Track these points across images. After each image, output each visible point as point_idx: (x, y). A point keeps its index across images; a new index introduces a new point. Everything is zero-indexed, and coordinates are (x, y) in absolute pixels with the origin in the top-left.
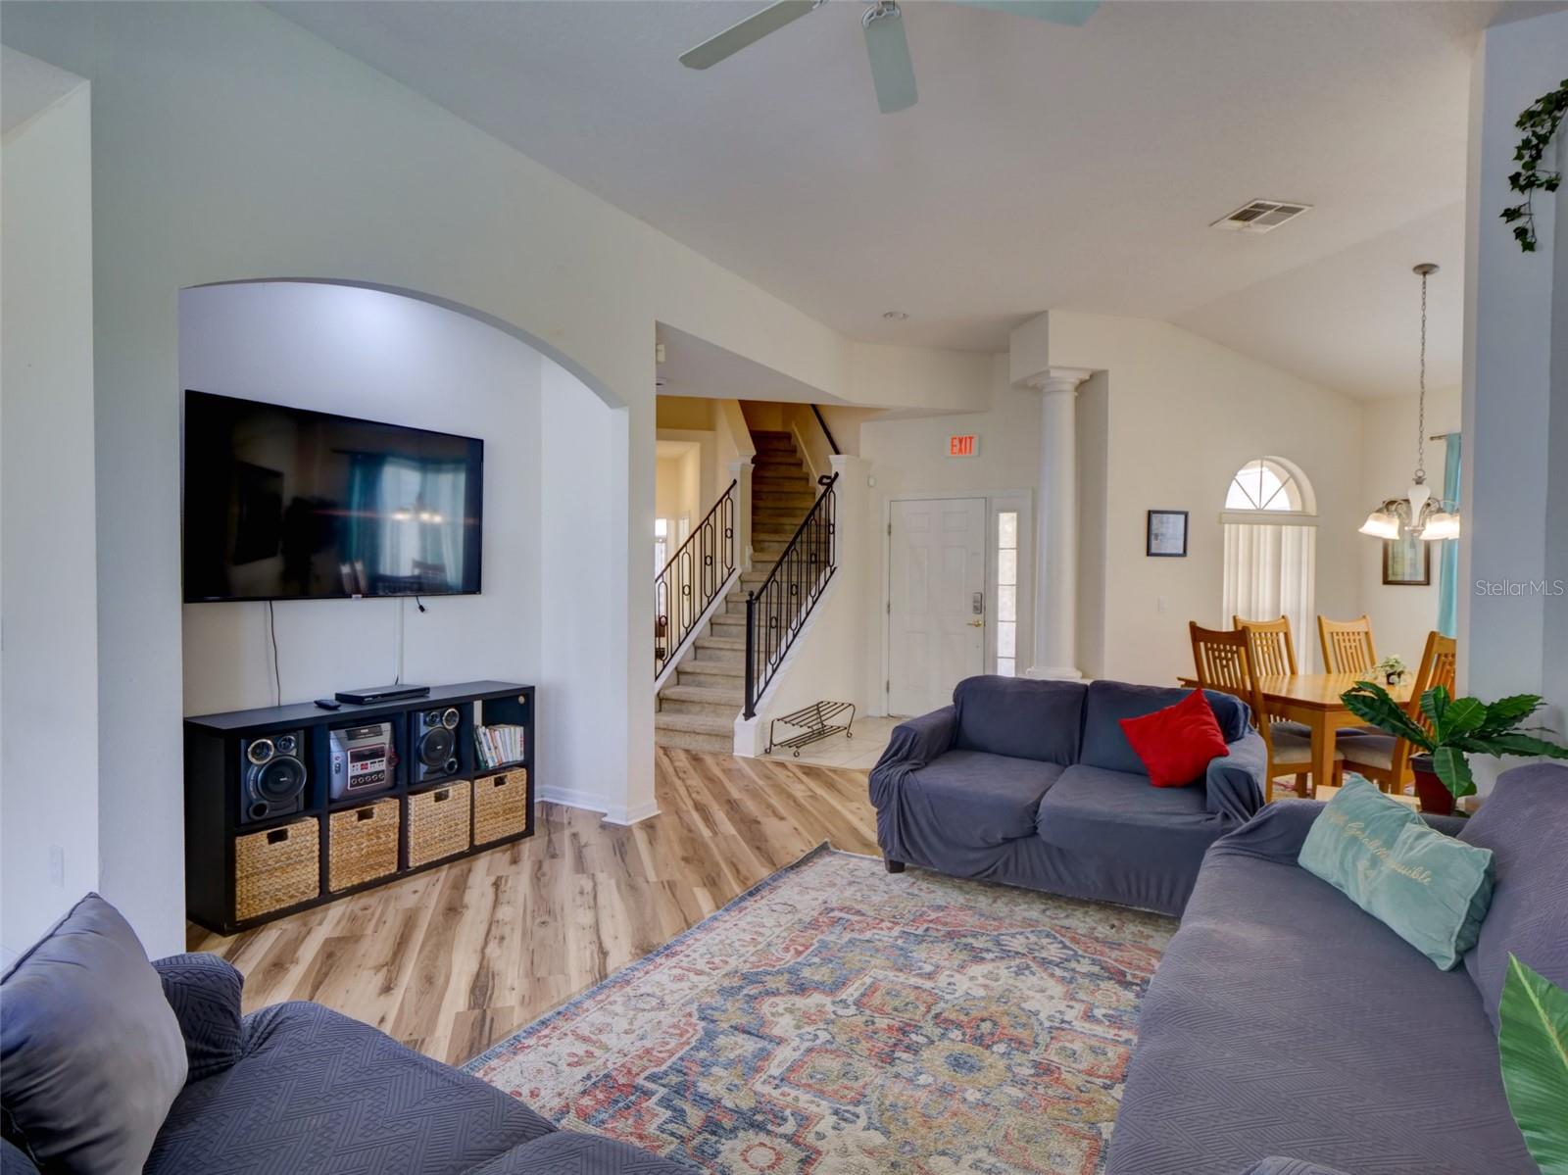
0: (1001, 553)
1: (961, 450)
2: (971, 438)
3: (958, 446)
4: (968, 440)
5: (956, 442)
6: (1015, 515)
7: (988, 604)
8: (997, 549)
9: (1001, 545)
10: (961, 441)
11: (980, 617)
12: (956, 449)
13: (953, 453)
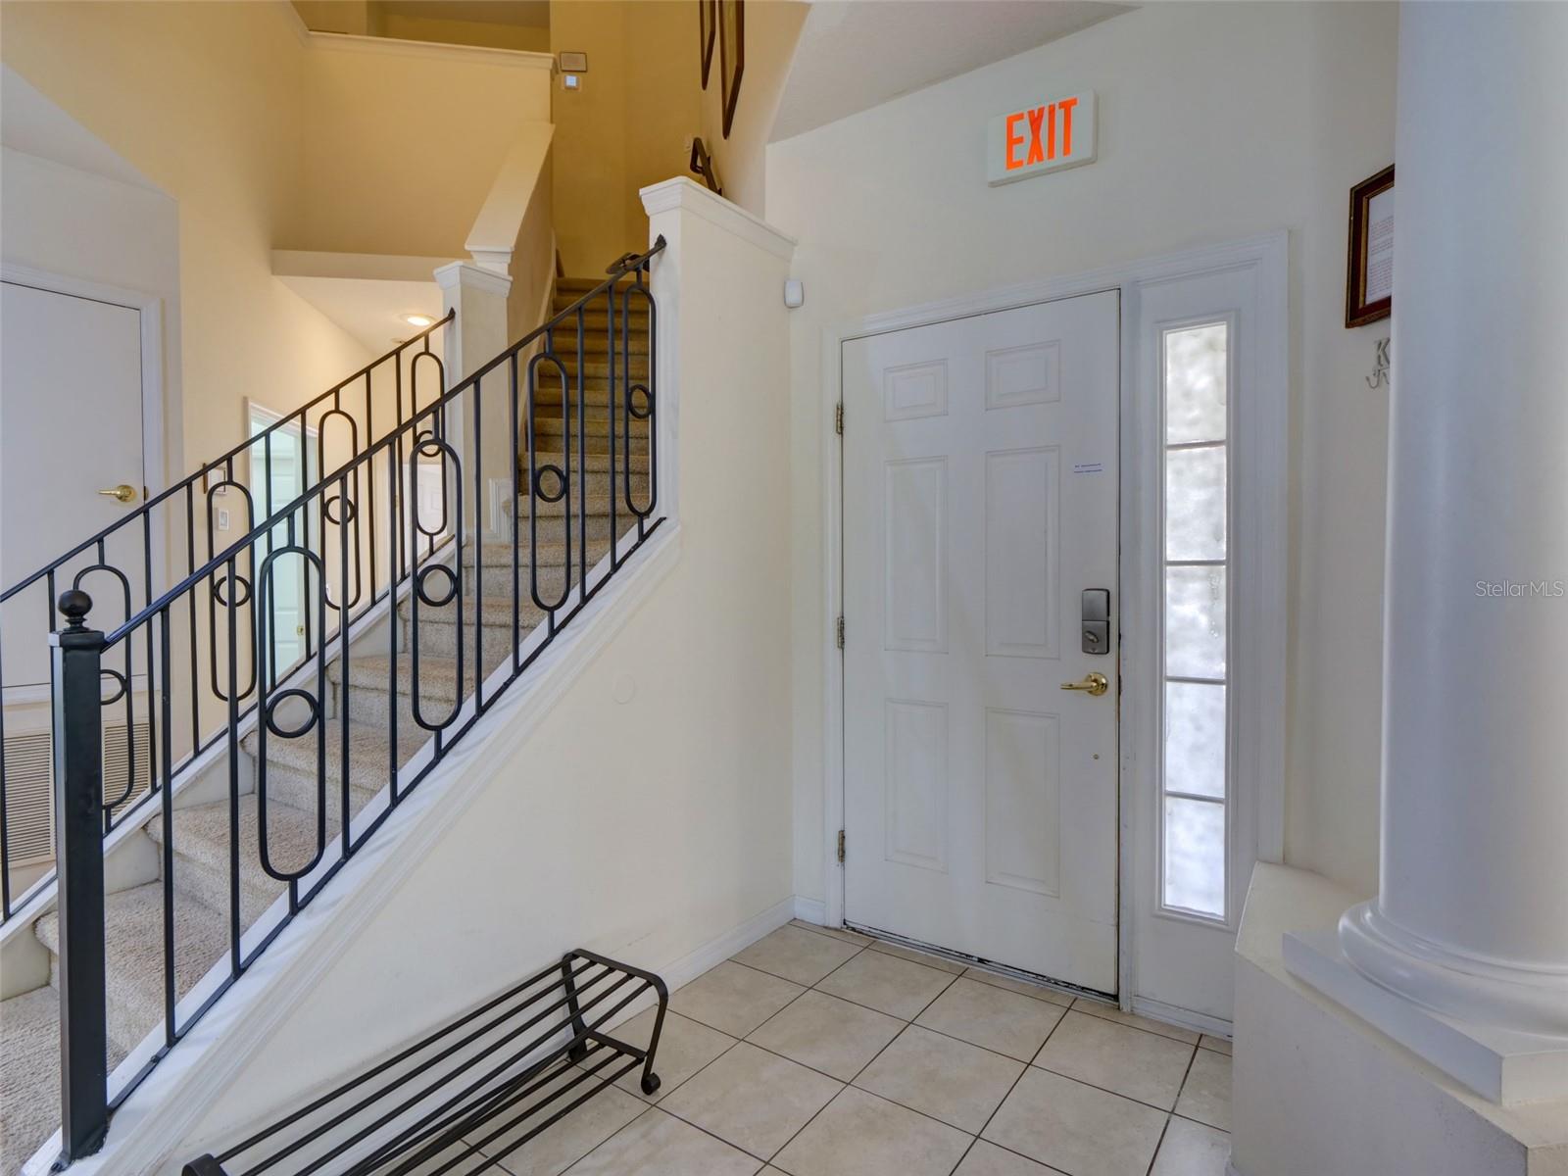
0: (1174, 462)
1: (1036, 152)
2: (1067, 106)
3: (1028, 137)
4: (1060, 114)
5: (1023, 129)
6: (1219, 332)
7: (1130, 622)
8: (1159, 447)
9: (1174, 433)
10: (1035, 121)
11: (1103, 666)
12: (1022, 151)
13: (1011, 164)
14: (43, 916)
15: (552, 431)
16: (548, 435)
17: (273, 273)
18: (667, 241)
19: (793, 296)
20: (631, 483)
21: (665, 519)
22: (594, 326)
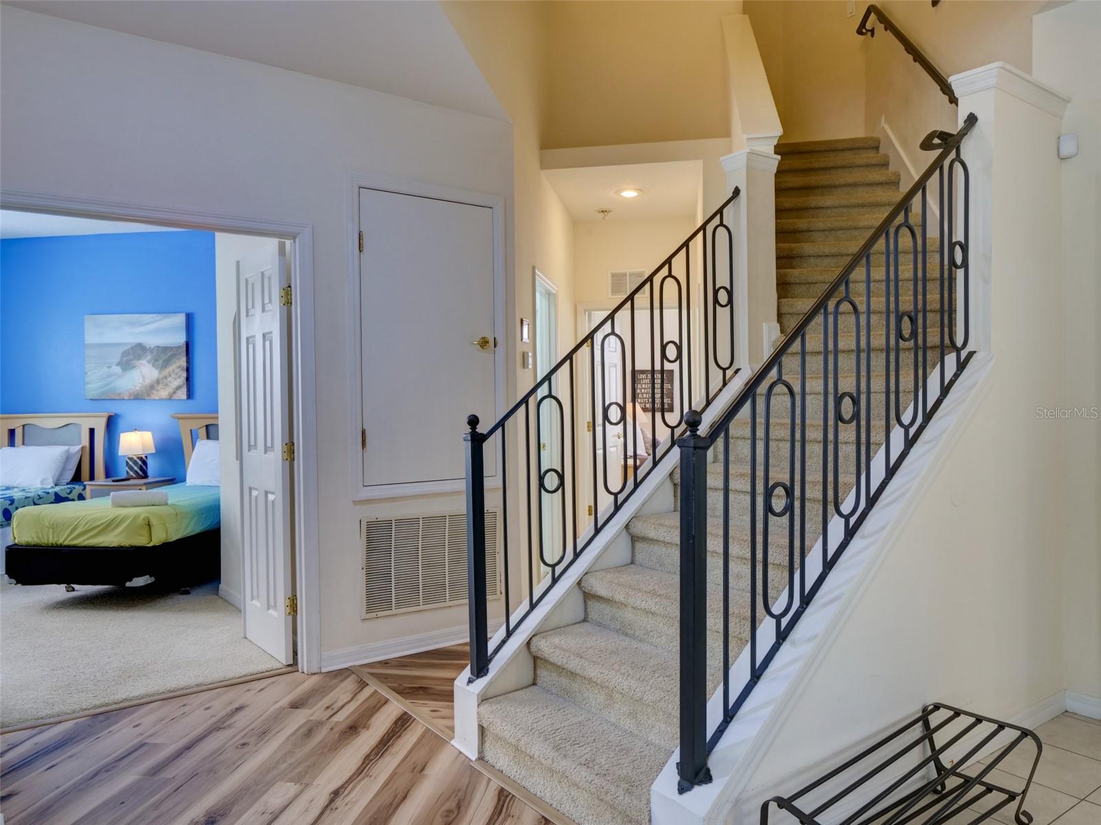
14: (533, 636)
15: (792, 280)
16: (790, 284)
17: (541, 169)
18: (979, 118)
19: (1067, 148)
20: (871, 321)
21: (975, 352)
22: (790, 185)
